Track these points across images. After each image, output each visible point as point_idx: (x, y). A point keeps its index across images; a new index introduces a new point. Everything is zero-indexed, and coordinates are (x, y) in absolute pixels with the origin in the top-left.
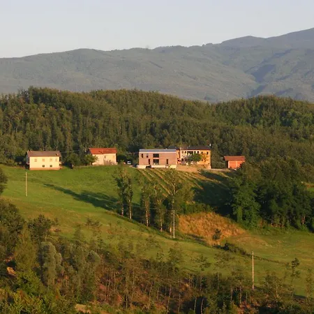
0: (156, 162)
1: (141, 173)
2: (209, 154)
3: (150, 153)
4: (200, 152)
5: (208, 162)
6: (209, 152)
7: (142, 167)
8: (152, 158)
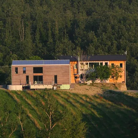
0: (39, 79)
1: (12, 97)
2: (124, 66)
3: (29, 66)
4: (110, 63)
5: (122, 78)
6: (124, 63)
7: (16, 87)
8: (31, 74)
